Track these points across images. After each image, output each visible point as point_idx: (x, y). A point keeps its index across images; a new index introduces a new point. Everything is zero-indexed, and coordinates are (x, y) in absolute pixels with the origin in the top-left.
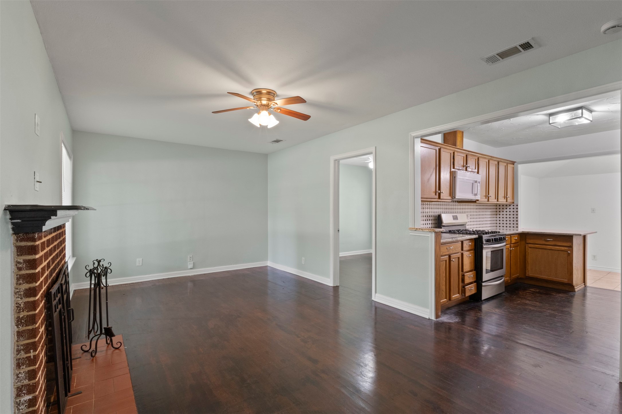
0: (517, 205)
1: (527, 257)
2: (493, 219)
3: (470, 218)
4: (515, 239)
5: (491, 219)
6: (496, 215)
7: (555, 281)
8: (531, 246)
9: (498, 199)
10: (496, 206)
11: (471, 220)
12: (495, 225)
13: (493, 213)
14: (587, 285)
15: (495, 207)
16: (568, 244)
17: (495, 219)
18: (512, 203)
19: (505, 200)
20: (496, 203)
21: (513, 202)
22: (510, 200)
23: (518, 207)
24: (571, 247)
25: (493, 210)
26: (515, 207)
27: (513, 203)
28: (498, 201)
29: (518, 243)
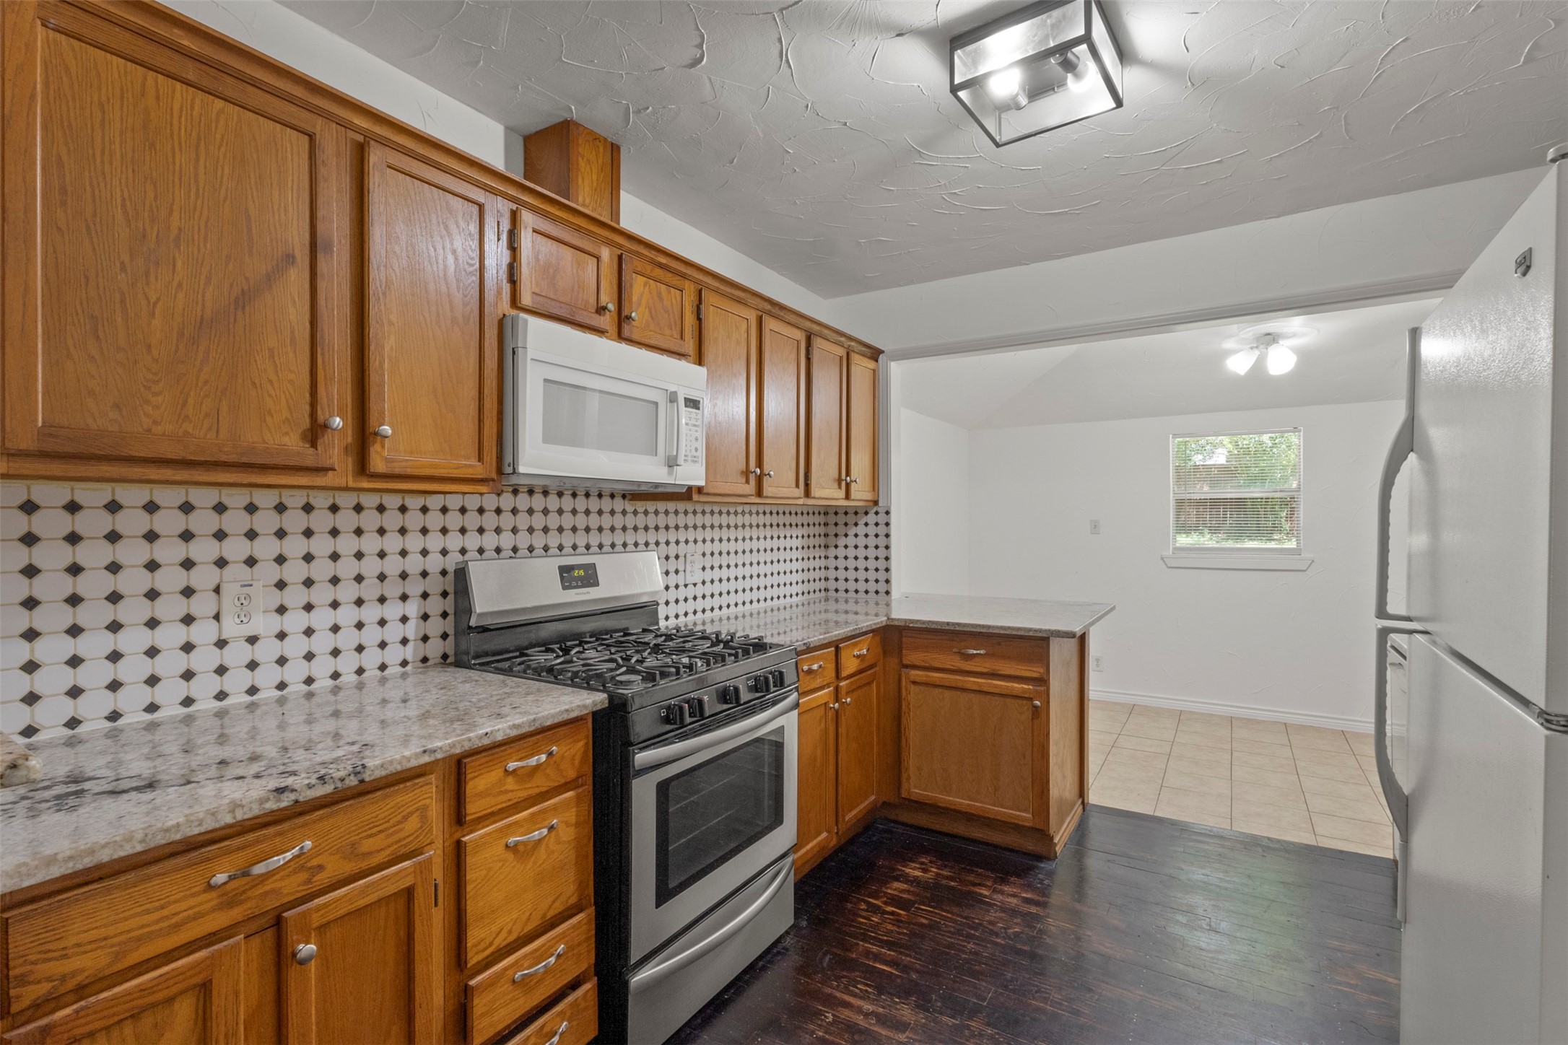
0: (887, 513)
1: (904, 720)
2: (812, 564)
3: (704, 569)
4: (858, 657)
5: (805, 565)
6: (826, 547)
7: (992, 817)
8: (918, 679)
9: (807, 485)
10: (826, 514)
11: (708, 575)
12: (823, 585)
13: (812, 541)
14: (1090, 802)
15: (822, 519)
16: (1033, 671)
17: (823, 563)
18: (871, 504)
19: (842, 494)
20: (801, 502)
21: (876, 499)
22: (861, 493)
23: (890, 518)
24: (1043, 681)
25: (812, 530)
26: (881, 518)
27: (876, 503)
28: (807, 494)
29: (871, 667)
